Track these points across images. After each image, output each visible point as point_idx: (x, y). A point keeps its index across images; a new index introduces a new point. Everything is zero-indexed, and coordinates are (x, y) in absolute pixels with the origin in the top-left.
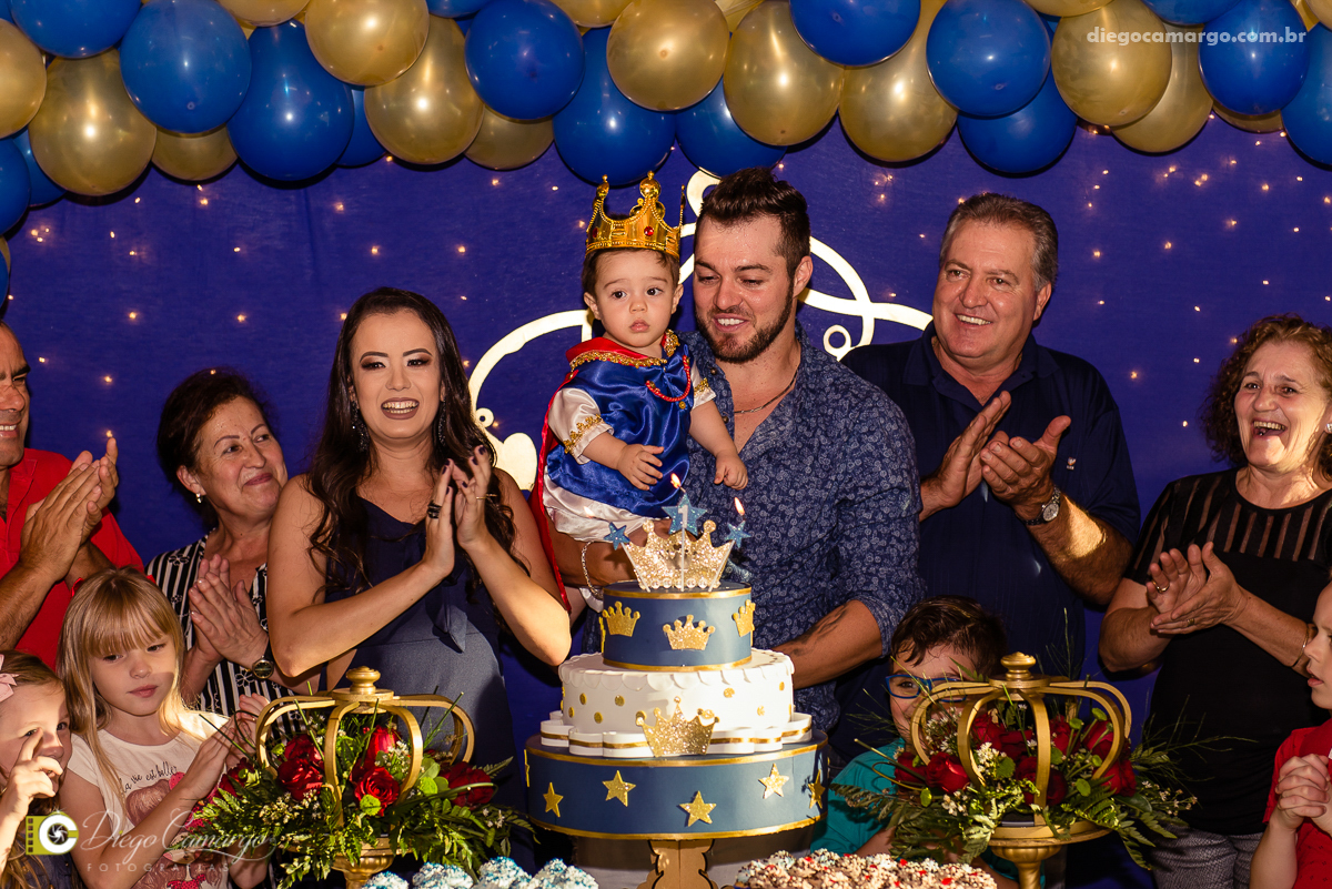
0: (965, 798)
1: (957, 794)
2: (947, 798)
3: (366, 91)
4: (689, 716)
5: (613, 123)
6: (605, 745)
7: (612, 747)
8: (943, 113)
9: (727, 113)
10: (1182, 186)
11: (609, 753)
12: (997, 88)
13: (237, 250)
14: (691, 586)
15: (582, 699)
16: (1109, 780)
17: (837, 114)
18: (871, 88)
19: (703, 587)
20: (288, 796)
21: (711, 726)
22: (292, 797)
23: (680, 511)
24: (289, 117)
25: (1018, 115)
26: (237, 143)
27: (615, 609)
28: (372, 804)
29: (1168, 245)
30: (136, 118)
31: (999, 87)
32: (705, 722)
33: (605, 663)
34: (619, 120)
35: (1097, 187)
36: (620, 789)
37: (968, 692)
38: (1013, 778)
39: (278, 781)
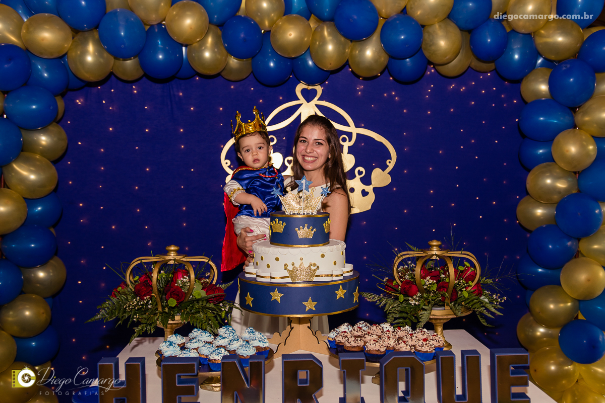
0: (417, 298)
1: (415, 297)
2: (410, 299)
3: (188, 47)
4: (306, 265)
5: (272, 64)
6: (271, 278)
7: (274, 278)
8: (384, 59)
9: (310, 63)
10: (456, 90)
11: (273, 281)
12: (406, 46)
13: (146, 108)
14: (306, 213)
15: (262, 258)
16: (475, 291)
17: (348, 61)
18: (359, 52)
19: (311, 213)
20: (138, 298)
21: (315, 270)
22: (140, 298)
23: (302, 182)
24: (161, 57)
25: (408, 59)
26: (142, 64)
27: (275, 222)
28: (173, 302)
29: (452, 110)
30: (106, 54)
31: (407, 46)
32: (313, 268)
33: (271, 243)
34: (275, 63)
35: (429, 91)
36: (276, 296)
37: (416, 255)
38: (437, 290)
39: (134, 292)
